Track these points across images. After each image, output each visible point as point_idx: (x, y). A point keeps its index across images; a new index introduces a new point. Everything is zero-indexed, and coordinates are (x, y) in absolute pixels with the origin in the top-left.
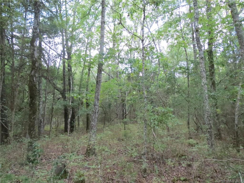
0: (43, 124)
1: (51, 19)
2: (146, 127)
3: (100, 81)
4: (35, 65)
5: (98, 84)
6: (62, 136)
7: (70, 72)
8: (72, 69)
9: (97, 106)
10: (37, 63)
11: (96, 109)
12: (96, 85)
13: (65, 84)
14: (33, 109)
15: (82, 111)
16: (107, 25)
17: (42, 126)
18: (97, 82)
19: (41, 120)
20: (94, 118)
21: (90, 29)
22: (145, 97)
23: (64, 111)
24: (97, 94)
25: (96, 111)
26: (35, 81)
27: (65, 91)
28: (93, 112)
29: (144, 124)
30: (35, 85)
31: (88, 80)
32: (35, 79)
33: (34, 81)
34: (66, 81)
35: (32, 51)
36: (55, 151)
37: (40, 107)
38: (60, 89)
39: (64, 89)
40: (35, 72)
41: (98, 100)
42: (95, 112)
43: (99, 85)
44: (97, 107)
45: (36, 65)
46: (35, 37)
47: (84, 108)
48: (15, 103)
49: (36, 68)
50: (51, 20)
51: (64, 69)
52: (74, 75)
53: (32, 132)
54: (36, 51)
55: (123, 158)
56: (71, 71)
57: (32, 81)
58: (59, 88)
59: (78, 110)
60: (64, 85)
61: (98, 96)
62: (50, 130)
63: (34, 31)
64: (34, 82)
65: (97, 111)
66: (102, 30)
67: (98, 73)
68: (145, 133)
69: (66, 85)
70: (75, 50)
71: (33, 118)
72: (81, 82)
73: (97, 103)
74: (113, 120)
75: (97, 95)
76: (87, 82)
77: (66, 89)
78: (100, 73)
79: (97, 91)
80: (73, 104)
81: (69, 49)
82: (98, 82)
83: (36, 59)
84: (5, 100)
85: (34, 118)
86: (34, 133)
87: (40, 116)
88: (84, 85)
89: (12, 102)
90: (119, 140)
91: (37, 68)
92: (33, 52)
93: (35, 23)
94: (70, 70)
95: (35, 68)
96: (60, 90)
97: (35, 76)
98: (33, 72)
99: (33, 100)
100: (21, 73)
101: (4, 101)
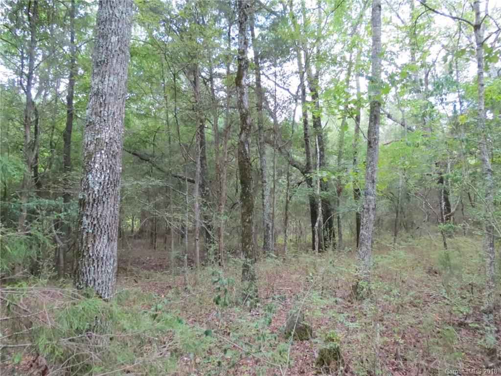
0: (272, 231)
1: (274, 27)
2: (492, 245)
3: (375, 139)
4: (246, 122)
5: (371, 147)
6: (305, 257)
7: (318, 128)
8: (322, 122)
9: (372, 195)
10: (248, 117)
11: (370, 201)
12: (368, 151)
13: (309, 153)
14: (247, 203)
15: (345, 208)
16: (394, 13)
17: (271, 236)
18: (369, 143)
19: (268, 224)
20: (365, 222)
21: (355, 29)
22: (489, 170)
23: (309, 208)
24: (370, 168)
25: (368, 206)
26: (248, 153)
27: (310, 168)
28: (364, 209)
29: (487, 237)
30: (247, 159)
31: (356, 140)
32: (247, 148)
33: (245, 151)
34: (310, 147)
35: (239, 96)
36: (292, 284)
37: (265, 201)
38: (300, 164)
39: (308, 164)
40: (247, 135)
41: (373, 182)
42: (368, 209)
43: (375, 150)
44: (371, 198)
45: (248, 121)
46: (242, 68)
47: (350, 201)
48: (224, 195)
49: (248, 128)
50: (273, 29)
51: (306, 122)
52: (326, 134)
53: (248, 246)
54: (245, 95)
55: (432, 315)
56: (320, 125)
57: (243, 151)
58: (297, 162)
59: (338, 205)
60: (307, 156)
61: (372, 173)
62: (285, 245)
63: (241, 57)
64: (246, 154)
65: (371, 207)
66: (376, 26)
67: (371, 124)
68: (489, 259)
69: (311, 155)
70: (328, 81)
71: (247, 221)
72: (340, 147)
73: (370, 188)
74: (417, 226)
75: (370, 172)
76: (355, 146)
77: (311, 163)
78: (375, 124)
79: (370, 162)
80: (325, 193)
81: (313, 81)
82: (372, 143)
83: (246, 110)
84: (208, 189)
85: (249, 219)
86: (251, 248)
87: (266, 217)
88: (346, 153)
89: (218, 192)
90: (430, 271)
91: (250, 127)
92: (241, 97)
93: (241, 42)
94: (317, 124)
95: (246, 128)
96: (300, 166)
97: (247, 141)
98: (243, 136)
99: (246, 186)
100: (229, 139)
101: (207, 191)
